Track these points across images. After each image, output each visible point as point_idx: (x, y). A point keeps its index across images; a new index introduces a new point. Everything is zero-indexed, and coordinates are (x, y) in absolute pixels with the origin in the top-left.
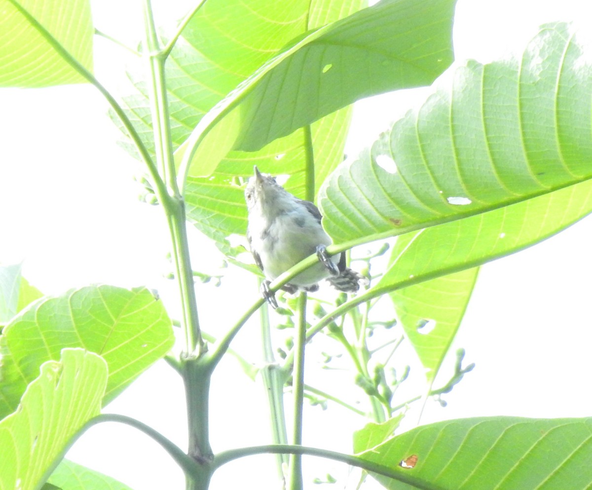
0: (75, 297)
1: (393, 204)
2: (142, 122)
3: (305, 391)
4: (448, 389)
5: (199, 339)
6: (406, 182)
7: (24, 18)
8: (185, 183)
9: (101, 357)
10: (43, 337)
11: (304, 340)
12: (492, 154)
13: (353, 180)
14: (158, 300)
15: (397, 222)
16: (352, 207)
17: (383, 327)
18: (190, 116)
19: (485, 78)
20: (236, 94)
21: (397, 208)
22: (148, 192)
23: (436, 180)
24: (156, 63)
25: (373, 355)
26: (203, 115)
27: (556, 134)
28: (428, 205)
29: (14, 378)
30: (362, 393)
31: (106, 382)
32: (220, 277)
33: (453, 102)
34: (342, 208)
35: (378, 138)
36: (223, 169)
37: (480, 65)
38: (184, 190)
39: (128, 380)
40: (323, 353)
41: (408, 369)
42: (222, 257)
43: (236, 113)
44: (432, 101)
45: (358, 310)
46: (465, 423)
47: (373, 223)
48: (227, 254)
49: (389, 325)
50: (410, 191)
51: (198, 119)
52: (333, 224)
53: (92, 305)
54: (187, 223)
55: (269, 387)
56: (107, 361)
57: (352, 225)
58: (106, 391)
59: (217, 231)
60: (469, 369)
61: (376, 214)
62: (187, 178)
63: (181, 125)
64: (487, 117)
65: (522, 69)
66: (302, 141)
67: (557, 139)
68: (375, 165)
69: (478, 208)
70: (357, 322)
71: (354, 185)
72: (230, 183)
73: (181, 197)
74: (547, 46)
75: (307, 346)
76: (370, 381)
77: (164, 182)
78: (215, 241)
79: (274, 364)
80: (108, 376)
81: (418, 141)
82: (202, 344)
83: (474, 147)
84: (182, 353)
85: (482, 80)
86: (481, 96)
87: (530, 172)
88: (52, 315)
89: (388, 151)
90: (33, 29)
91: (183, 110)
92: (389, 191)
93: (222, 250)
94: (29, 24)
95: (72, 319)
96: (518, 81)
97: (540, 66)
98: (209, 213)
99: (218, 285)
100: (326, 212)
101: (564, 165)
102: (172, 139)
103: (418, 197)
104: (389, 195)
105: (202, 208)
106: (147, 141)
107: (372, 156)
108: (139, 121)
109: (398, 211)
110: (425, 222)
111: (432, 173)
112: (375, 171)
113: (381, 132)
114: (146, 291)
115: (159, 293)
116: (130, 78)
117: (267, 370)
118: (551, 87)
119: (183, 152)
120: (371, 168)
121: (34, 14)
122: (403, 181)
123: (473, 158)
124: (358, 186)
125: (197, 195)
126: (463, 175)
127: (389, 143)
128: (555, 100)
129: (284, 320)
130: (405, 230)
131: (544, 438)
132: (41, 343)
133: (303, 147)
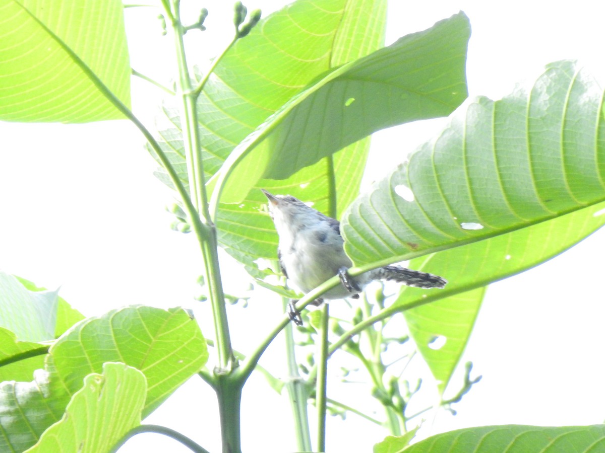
0: (116, 318)
1: (410, 229)
2: (178, 154)
3: (328, 404)
4: (458, 399)
5: (230, 356)
6: (423, 209)
7: (67, 55)
8: (217, 211)
9: (140, 372)
10: (86, 356)
11: (326, 355)
12: (503, 183)
13: (374, 207)
14: (194, 320)
15: (413, 246)
16: (372, 233)
17: (397, 343)
18: (222, 148)
19: (496, 114)
20: (264, 127)
21: (415, 233)
22: (179, 221)
23: (451, 208)
24: (189, 101)
25: (387, 369)
26: (234, 147)
27: (562, 165)
28: (442, 230)
29: (60, 393)
30: (378, 403)
31: (145, 395)
32: (246, 299)
33: (466, 136)
34: (362, 233)
35: (397, 169)
36: (253, 197)
37: (491, 101)
38: (216, 218)
39: (165, 394)
40: (343, 368)
41: (421, 381)
42: (251, 279)
43: (265, 145)
44: (446, 135)
45: (373, 328)
46: (477, 431)
47: (392, 247)
48: (255, 277)
49: (403, 341)
50: (426, 218)
51: (229, 151)
52: (354, 248)
53: (132, 324)
54: (219, 248)
55: (295, 400)
56: (146, 376)
57: (372, 249)
58: (146, 404)
59: (246, 255)
60: (478, 380)
61: (394, 239)
62: (219, 205)
63: (214, 156)
64: (498, 149)
65: (530, 105)
66: (325, 171)
67: (563, 170)
68: (394, 194)
69: (489, 232)
70: (373, 338)
71: (374, 213)
72: (258, 210)
73: (213, 224)
74: (553, 84)
75: (329, 361)
76: (385, 393)
77: (197, 210)
78: (244, 265)
79: (299, 378)
80: (147, 390)
81: (434, 172)
82: (233, 359)
83: (486, 177)
84: (215, 368)
85: (493, 115)
86: (492, 131)
87: (538, 200)
88: (95, 335)
89: (406, 181)
90: (76, 66)
91: (215, 142)
92: (407, 218)
93: (251, 273)
94: (71, 61)
95: (113, 339)
96: (526, 116)
97: (547, 102)
98: (239, 238)
99: (246, 306)
100: (348, 237)
101: (570, 193)
102: (205, 170)
103: (434, 223)
104: (407, 221)
105: (233, 233)
106: (182, 172)
107: (391, 186)
108: (174, 153)
109: (415, 236)
110: (438, 246)
111: (447, 201)
112: (394, 200)
113: (399, 164)
114: (182, 310)
115: (194, 313)
116: (166, 113)
117: (292, 385)
118: (558, 122)
119: (215, 183)
120: (391, 198)
121: (76, 51)
122: (420, 209)
123: (485, 187)
124: (378, 213)
125: (228, 222)
126: (476, 203)
127: (407, 174)
128: (561, 132)
129: (305, 337)
130: (421, 253)
131: (552, 445)
132: (84, 361)
133: (326, 176)
